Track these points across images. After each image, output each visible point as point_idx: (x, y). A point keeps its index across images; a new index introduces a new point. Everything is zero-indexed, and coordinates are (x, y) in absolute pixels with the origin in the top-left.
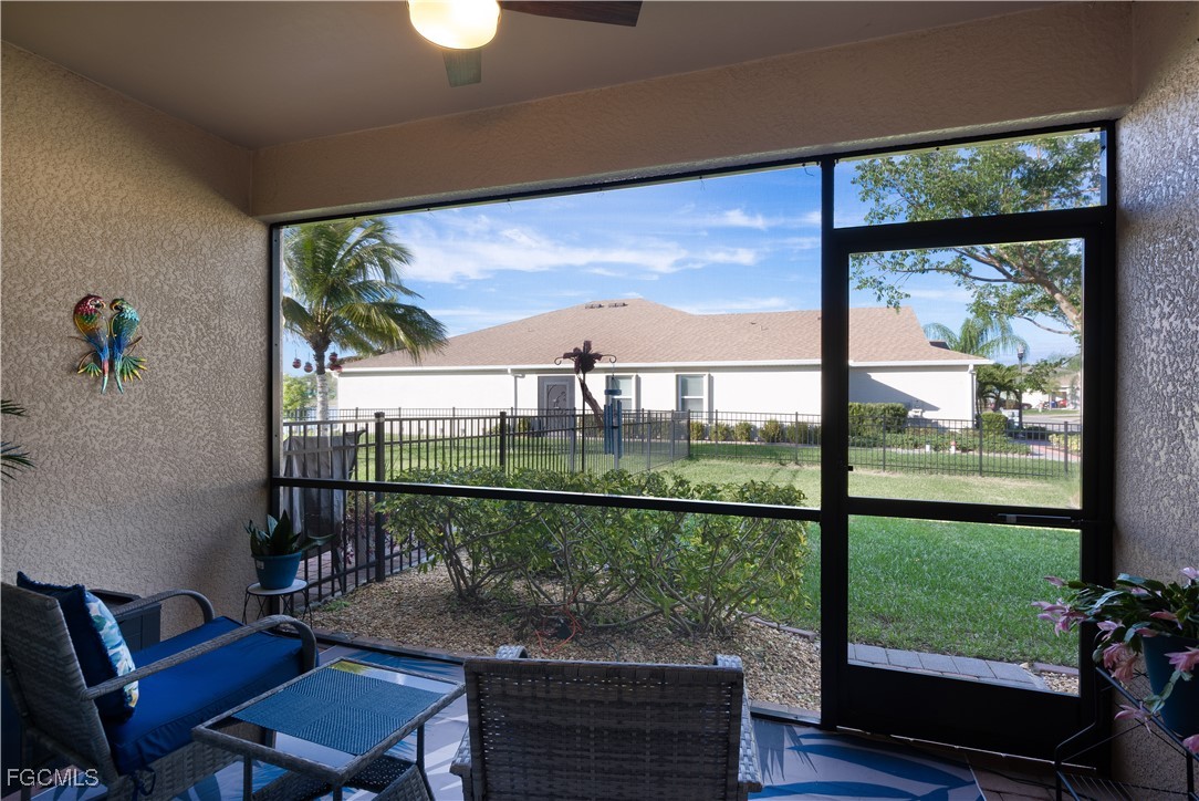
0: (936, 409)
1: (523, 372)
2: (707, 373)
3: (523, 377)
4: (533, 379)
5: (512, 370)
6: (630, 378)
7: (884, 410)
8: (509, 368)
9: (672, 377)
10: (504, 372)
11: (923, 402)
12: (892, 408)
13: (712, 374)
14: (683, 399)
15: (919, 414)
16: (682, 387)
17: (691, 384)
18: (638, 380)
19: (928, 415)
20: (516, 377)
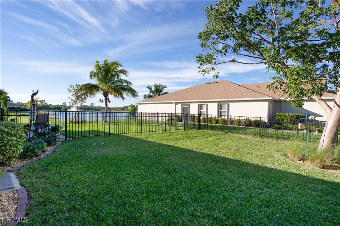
0: (322, 116)
1: (177, 103)
2: (227, 103)
3: (177, 104)
4: (180, 105)
5: (174, 102)
6: (205, 104)
7: (292, 116)
8: (173, 102)
9: (216, 104)
10: (172, 103)
11: (315, 114)
12: (296, 116)
13: (229, 103)
14: (220, 111)
15: (313, 118)
16: (220, 107)
17: (223, 106)
18: (207, 105)
19: (317, 119)
20: (176, 105)
